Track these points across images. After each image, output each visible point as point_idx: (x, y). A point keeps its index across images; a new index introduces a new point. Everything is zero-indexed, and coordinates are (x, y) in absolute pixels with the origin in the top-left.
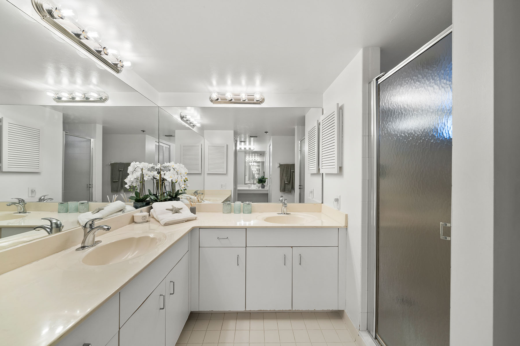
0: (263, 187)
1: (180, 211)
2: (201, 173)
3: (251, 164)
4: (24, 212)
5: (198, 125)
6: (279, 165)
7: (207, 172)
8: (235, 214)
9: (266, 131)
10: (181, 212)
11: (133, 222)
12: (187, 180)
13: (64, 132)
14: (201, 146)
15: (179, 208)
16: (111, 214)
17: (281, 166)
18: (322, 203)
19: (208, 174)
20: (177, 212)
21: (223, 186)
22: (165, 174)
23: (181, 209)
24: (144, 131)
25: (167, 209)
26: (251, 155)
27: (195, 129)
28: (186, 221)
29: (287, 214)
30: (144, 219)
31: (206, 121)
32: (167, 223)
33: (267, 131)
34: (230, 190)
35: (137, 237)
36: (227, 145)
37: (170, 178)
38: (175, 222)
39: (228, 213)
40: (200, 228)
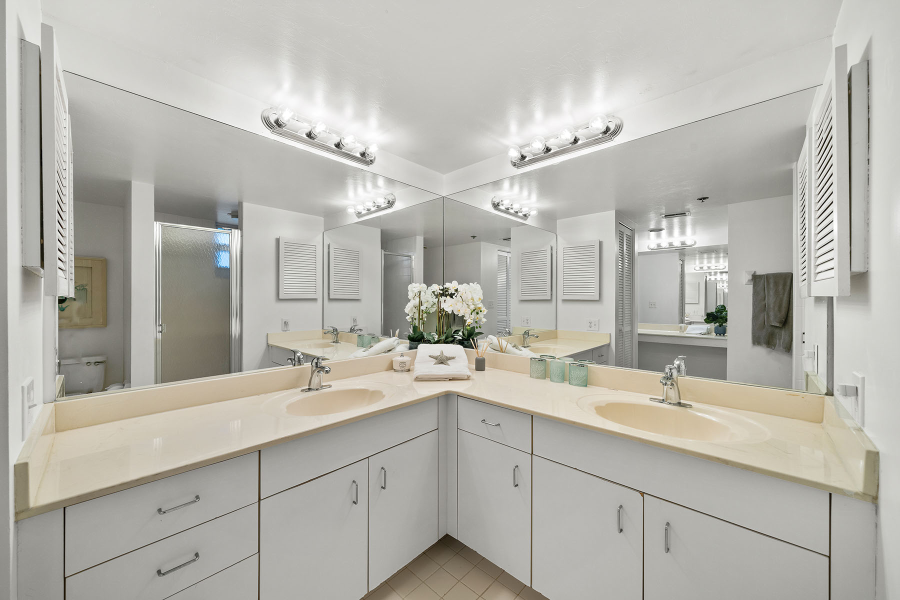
0: (721, 331)
1: (449, 362)
2: (550, 298)
3: (715, 277)
4: (337, 342)
5: (534, 213)
6: (750, 277)
7: (561, 297)
8: (552, 382)
9: (700, 197)
10: (450, 364)
11: (392, 370)
12: (481, 311)
13: (383, 251)
14: (552, 250)
15: (449, 355)
16: (378, 354)
17: (756, 279)
18: (826, 394)
19: (564, 301)
20: (442, 363)
21: (593, 325)
22: (445, 300)
23: (453, 358)
24: (474, 237)
25: (430, 356)
26: (697, 258)
27: (528, 222)
28: (450, 380)
29: (679, 404)
30: (403, 367)
31: (546, 205)
32: (419, 377)
33: (705, 196)
34: (607, 334)
35: (371, 389)
36: (601, 243)
37: (450, 308)
38: (432, 377)
39: (538, 378)
40: (459, 396)
